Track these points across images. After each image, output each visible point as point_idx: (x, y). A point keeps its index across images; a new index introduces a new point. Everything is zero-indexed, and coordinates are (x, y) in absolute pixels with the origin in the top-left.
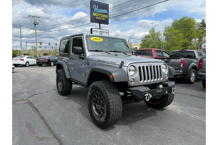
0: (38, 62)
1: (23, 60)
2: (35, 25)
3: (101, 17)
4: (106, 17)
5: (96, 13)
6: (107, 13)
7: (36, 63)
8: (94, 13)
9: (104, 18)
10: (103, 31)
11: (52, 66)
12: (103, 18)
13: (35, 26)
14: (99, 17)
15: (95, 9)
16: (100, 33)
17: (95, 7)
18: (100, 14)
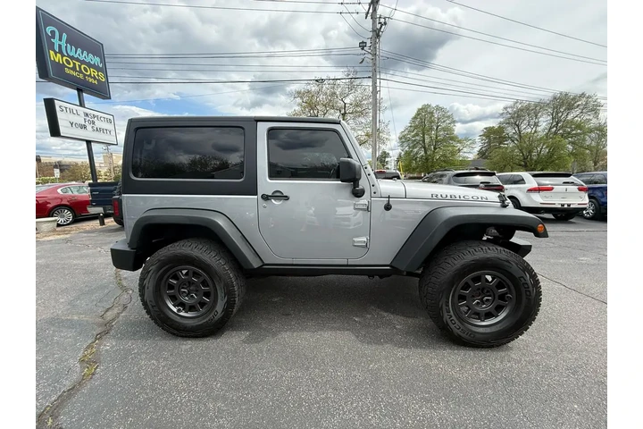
3: (81, 72)
4: (98, 75)
5: (63, 56)
6: (101, 66)
8: (52, 52)
9: (94, 78)
10: (96, 113)
12: (90, 76)
14: (74, 69)
15: (56, 41)
16: (88, 119)
17: (53, 32)
18: (77, 63)
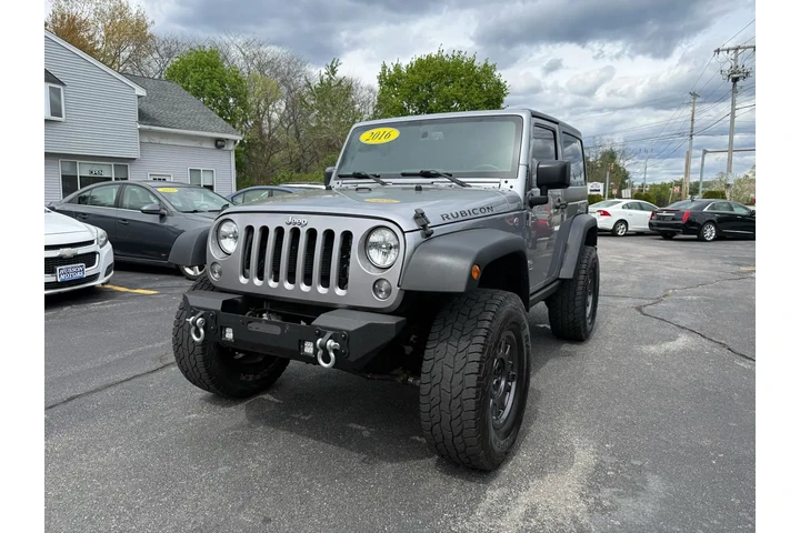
0: (659, 225)
1: (605, 214)
2: (735, 80)
7: (646, 227)
11: (705, 240)
13: (734, 86)
